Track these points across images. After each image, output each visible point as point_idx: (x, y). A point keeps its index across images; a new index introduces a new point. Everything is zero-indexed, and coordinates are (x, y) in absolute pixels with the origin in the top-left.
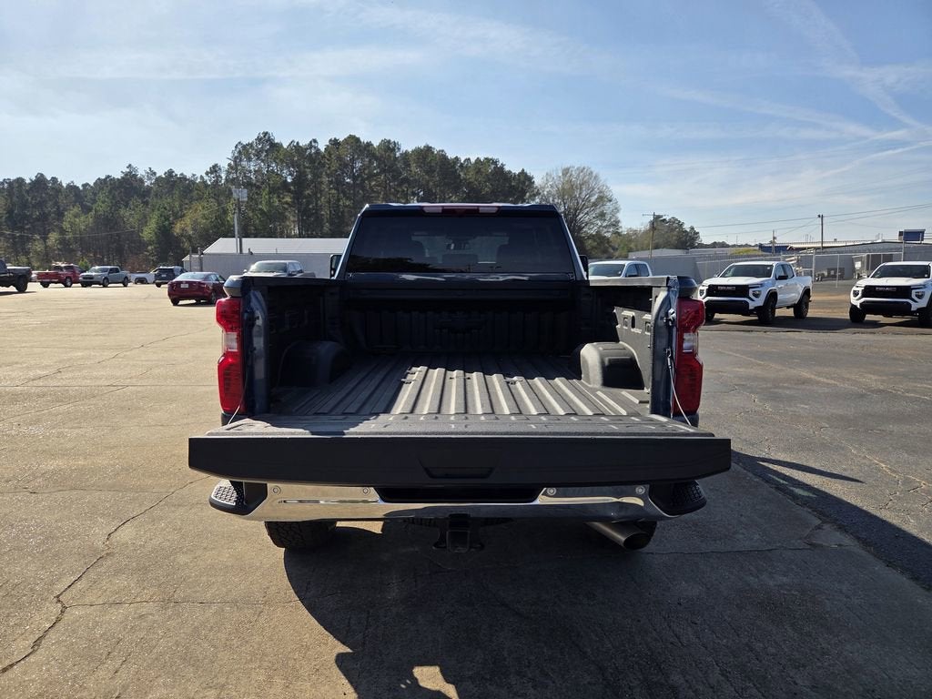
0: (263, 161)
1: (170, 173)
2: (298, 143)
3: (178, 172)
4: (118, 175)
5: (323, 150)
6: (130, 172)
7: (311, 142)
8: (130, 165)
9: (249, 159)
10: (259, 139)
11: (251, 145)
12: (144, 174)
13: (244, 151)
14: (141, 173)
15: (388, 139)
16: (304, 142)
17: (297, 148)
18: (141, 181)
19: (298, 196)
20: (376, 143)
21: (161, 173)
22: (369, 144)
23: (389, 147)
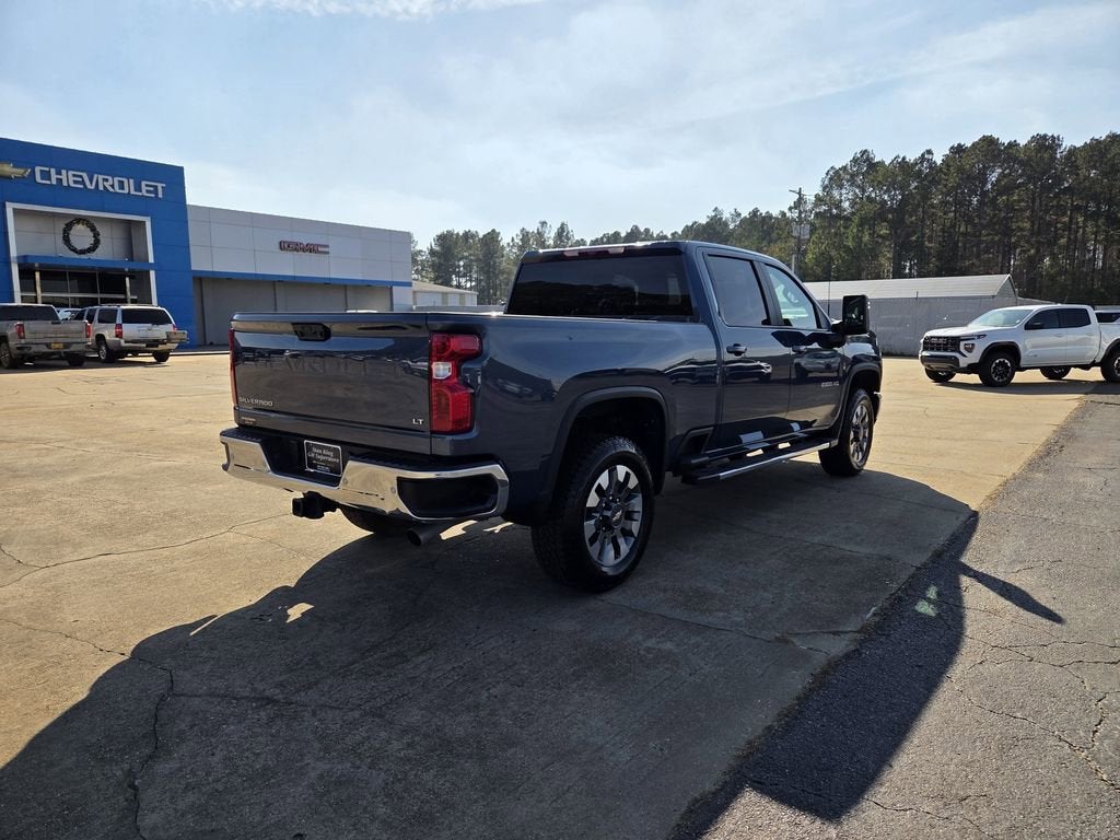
0: (858, 187)
1: (755, 212)
2: (904, 158)
3: (763, 211)
4: (704, 221)
5: (939, 162)
6: (716, 216)
7: (923, 155)
8: (716, 209)
9: (841, 187)
10: (855, 160)
11: (844, 168)
12: (728, 216)
13: (836, 178)
14: (726, 215)
15: (1042, 133)
16: (912, 156)
17: (903, 165)
18: (726, 224)
19: (896, 225)
20: (1023, 142)
21: (745, 214)
22: (1014, 145)
23: (1045, 145)
